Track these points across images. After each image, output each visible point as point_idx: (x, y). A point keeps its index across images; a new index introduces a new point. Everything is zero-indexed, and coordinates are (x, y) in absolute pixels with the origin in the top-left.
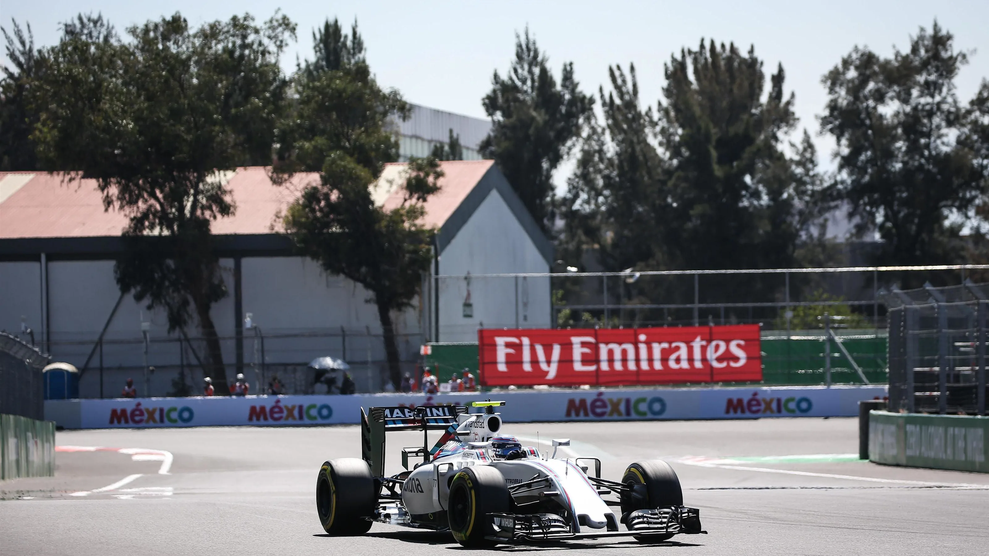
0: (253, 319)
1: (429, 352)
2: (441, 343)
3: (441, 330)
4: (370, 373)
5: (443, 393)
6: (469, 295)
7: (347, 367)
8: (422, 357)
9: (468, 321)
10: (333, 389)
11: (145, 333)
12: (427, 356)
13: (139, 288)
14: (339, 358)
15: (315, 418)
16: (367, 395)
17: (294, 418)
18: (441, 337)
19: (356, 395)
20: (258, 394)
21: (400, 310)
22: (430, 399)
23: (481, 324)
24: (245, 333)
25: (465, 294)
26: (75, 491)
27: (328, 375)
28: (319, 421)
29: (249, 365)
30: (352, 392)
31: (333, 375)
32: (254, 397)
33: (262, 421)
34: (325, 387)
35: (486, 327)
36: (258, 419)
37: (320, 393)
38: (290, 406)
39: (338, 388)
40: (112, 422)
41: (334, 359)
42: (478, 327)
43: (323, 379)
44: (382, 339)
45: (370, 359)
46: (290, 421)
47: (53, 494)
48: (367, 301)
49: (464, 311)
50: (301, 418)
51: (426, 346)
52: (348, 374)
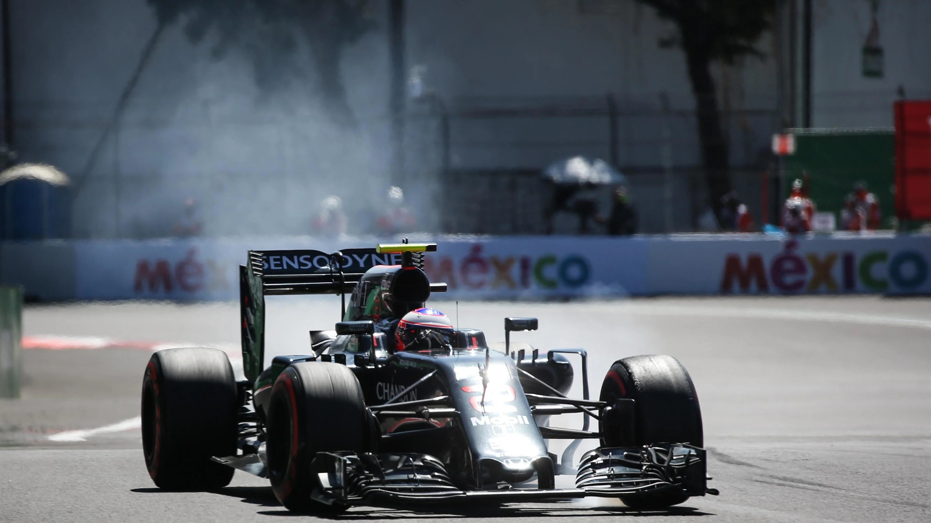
1: (790, 146)
2: (816, 131)
3: (817, 102)
4: (668, 193)
5: (818, 233)
6: (875, 31)
7: (620, 178)
8: (775, 158)
9: (873, 84)
10: (591, 223)
12: (785, 156)
14: (602, 157)
15: (552, 284)
16: (658, 238)
17: (510, 283)
18: (816, 116)
19: (639, 238)
20: (435, 232)
21: (731, 61)
22: (790, 245)
23: (901, 91)
25: (866, 27)
26: (60, 429)
27: (581, 196)
28: (563, 289)
30: (631, 231)
31: (590, 196)
34: (574, 220)
35: (910, 96)
37: (565, 232)
38: (502, 257)
39: (599, 222)
40: (138, 287)
41: (591, 160)
42: (895, 98)
43: (570, 203)
45: (667, 163)
46: (503, 289)
47: (18, 437)
48: (665, 44)
49: (865, 63)
50: (525, 282)
51: (783, 134)
52: (623, 193)
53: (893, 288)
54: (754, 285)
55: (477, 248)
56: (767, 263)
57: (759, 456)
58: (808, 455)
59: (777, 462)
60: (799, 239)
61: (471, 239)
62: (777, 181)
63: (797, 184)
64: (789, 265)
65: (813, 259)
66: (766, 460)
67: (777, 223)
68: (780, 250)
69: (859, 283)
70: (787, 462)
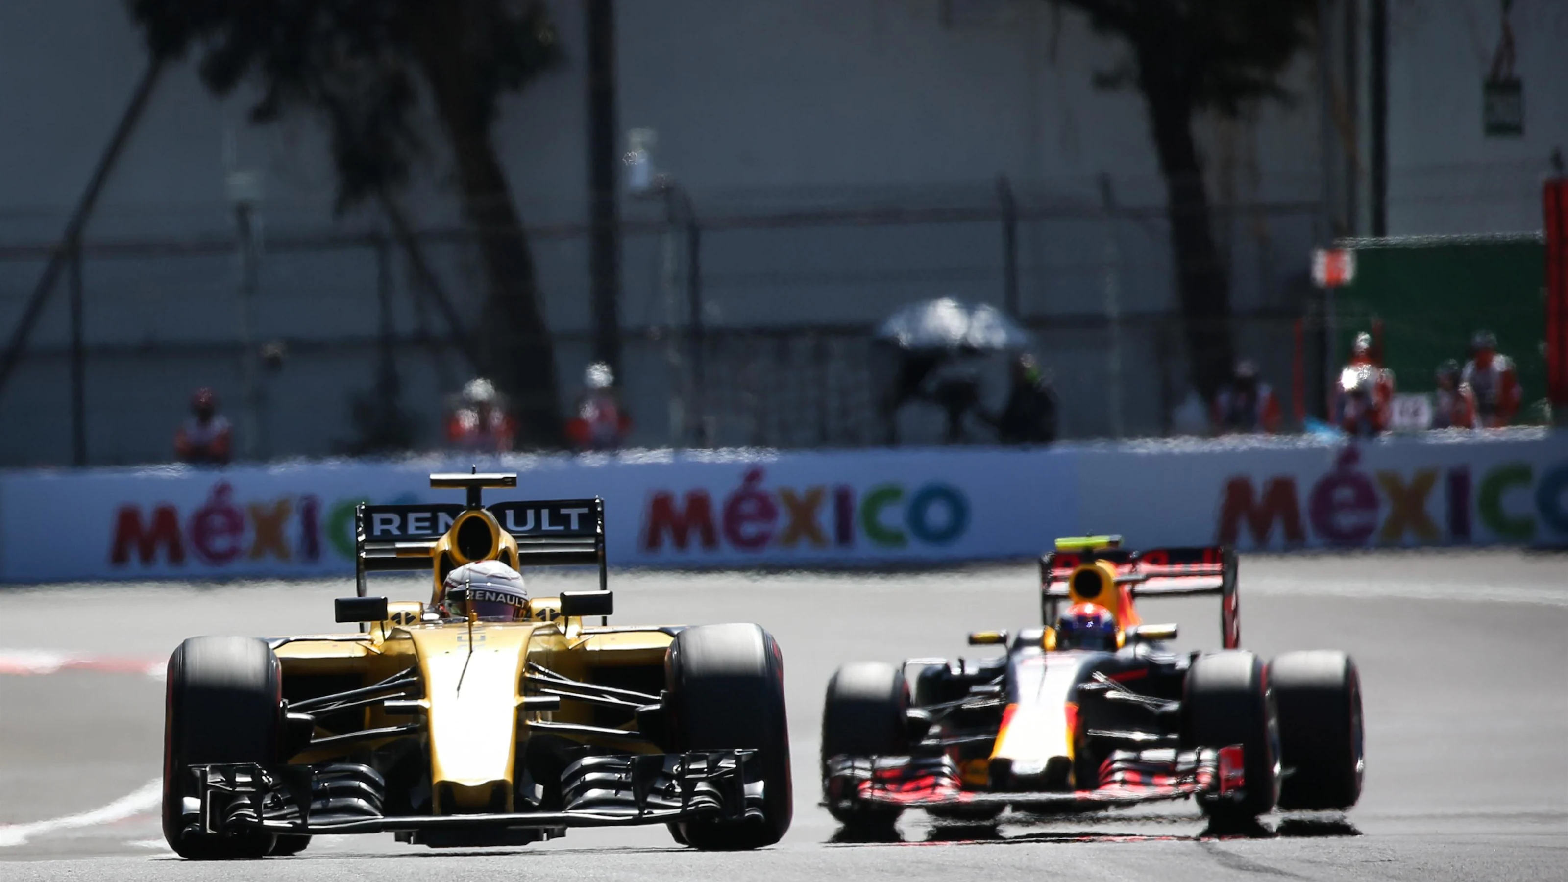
0: (658, 157)
1: (1347, 270)
2: (1392, 239)
3: (1394, 189)
4: (1114, 362)
5: (1400, 435)
6: (1508, 44)
7: (1021, 337)
8: (1319, 294)
9: (1505, 147)
10: (969, 421)
11: (243, 211)
12: (1337, 289)
13: (220, 38)
14: (990, 300)
15: (896, 539)
16: (1099, 448)
17: (816, 536)
18: (1393, 215)
19: (1061, 449)
20: (677, 444)
21: (1230, 110)
22: (1348, 457)
23: (1558, 161)
24: (626, 210)
25: (1492, 41)
27: (950, 372)
28: (916, 548)
29: (640, 335)
30: (1045, 436)
31: (966, 370)
32: (661, 456)
33: (695, 551)
34: (937, 418)
36: (681, 541)
37: (920, 441)
38: (801, 488)
39: (985, 417)
40: (119, 556)
41: (968, 304)
42: (1546, 174)
43: (931, 385)
44: (1164, 225)
45: (1113, 308)
46: (804, 549)
48: (1105, 82)
49: (1489, 108)
50: (844, 534)
51: (1333, 250)
52: (1029, 362)
53: (1544, 533)
54: (1277, 532)
55: (754, 475)
56: (1304, 493)
57: (1297, 854)
58: (1391, 852)
59: (1332, 865)
60: (1365, 446)
61: (746, 456)
62: (1320, 336)
63: (1363, 341)
64: (1344, 493)
65: (1392, 481)
66: (1309, 862)
67: (1323, 416)
68: (1328, 465)
69: (1478, 525)
70: (1351, 865)
